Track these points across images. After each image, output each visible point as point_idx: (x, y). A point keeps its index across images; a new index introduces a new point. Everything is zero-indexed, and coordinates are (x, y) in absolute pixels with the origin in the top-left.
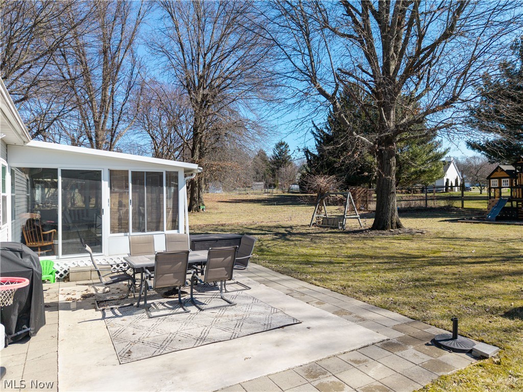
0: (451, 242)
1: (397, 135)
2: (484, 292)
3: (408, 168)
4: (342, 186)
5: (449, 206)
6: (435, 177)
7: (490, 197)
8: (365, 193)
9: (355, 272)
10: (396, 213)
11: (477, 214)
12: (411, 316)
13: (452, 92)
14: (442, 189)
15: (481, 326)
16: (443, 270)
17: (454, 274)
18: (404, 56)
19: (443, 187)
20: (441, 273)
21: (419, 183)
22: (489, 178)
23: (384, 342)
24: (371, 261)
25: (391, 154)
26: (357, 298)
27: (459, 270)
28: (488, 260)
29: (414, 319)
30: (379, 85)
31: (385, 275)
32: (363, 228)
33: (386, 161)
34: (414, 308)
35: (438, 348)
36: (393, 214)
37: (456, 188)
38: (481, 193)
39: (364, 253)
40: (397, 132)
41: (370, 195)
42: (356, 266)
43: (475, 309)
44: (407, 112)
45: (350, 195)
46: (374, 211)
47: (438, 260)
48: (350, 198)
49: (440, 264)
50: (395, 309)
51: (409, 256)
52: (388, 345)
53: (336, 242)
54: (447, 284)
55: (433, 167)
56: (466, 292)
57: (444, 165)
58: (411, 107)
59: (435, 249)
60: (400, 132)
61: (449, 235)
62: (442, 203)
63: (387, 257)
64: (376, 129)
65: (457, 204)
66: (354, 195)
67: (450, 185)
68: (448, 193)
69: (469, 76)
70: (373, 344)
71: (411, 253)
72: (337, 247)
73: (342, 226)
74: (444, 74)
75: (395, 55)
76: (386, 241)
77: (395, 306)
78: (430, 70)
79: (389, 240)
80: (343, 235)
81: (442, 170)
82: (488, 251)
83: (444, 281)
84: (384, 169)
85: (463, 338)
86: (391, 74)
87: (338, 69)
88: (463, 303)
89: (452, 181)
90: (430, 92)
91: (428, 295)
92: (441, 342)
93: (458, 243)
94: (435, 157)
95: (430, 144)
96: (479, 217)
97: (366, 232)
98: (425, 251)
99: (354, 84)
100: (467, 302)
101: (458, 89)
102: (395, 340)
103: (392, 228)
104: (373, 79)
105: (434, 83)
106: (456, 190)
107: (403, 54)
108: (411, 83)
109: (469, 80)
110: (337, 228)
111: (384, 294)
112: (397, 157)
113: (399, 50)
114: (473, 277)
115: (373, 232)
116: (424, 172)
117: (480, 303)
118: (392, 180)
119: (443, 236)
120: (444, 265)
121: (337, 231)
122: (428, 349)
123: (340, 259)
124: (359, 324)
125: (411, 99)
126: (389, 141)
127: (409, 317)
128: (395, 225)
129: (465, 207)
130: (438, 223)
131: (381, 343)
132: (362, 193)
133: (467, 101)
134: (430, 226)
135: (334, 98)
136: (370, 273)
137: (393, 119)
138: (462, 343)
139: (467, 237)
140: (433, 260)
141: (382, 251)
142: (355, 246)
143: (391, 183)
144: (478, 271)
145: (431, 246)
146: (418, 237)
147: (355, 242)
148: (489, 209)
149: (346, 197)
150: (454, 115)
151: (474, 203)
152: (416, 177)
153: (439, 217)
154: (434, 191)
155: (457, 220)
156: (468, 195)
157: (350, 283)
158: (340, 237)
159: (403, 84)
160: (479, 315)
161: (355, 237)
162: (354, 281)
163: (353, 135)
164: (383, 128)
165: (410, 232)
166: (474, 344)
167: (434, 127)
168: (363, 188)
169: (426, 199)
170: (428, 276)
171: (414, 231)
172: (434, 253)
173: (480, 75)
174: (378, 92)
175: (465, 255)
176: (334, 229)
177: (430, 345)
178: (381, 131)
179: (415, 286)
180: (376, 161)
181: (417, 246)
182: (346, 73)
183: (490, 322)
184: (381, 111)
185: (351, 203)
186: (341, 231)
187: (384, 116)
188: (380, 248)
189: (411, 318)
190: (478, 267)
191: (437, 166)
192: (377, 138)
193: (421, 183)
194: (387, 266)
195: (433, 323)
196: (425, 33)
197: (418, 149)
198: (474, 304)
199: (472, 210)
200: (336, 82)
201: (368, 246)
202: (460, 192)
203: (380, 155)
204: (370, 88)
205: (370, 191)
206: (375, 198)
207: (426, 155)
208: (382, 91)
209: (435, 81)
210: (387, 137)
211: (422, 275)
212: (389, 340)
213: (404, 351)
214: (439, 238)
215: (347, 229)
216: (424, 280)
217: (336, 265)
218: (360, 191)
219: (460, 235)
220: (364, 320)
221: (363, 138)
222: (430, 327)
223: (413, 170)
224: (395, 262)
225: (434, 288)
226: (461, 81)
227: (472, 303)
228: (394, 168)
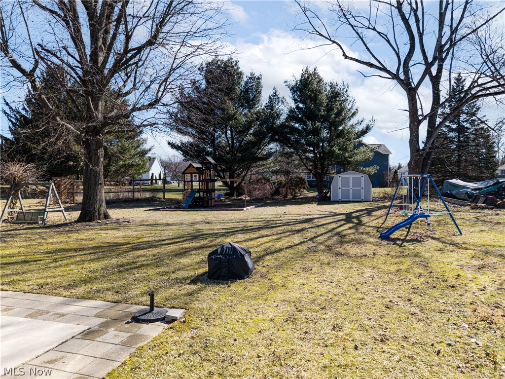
0: (153, 228)
1: (105, 126)
2: (177, 267)
3: (117, 161)
4: (43, 176)
5: (153, 197)
6: (141, 171)
7: (185, 189)
8: (72, 184)
9: (56, 267)
10: (104, 204)
11: (175, 203)
12: (114, 300)
13: (155, 95)
14: (148, 181)
15: (173, 295)
16: (145, 253)
17: (154, 255)
18: (113, 51)
19: (149, 180)
20: (143, 256)
21: (127, 176)
22: (184, 173)
23: (85, 332)
24: (75, 254)
25: (99, 145)
26: (56, 295)
27: (159, 251)
28: (182, 239)
29: (116, 303)
30: (86, 73)
31: (90, 266)
32: (68, 221)
33: (93, 152)
34: (117, 292)
35: (137, 324)
36: (100, 206)
37: (160, 181)
38: (179, 186)
39: (67, 247)
40: (105, 124)
41: (78, 187)
42: (56, 262)
43: (169, 282)
44: (115, 106)
45: (52, 186)
46: (81, 203)
47: (141, 245)
48: (53, 189)
49: (143, 249)
50: (98, 297)
51: (115, 244)
52: (88, 334)
53: (33, 238)
54: (148, 265)
55: (140, 162)
56: (163, 269)
57: (149, 160)
58: (119, 102)
59: (140, 236)
60: (108, 124)
61: (151, 222)
62: (148, 195)
63: (93, 248)
64: (83, 118)
65: (160, 195)
66: (58, 186)
67: (154, 178)
68: (153, 186)
69: (169, 84)
70: (72, 338)
71: (117, 242)
72: (35, 243)
73: (43, 220)
74: (149, 77)
75: (103, 47)
76: (93, 232)
77: (98, 294)
78: (136, 70)
79: (97, 231)
80: (43, 231)
81: (148, 165)
82: (181, 233)
83: (145, 263)
84: (91, 159)
85: (158, 308)
86: (99, 65)
87: (39, 45)
88: (159, 278)
89: (156, 175)
90: (136, 91)
91: (131, 277)
92: (140, 317)
93: (159, 228)
94: (142, 153)
95: (137, 140)
96: (176, 205)
97: (71, 225)
98: (130, 238)
99: (58, 66)
100: (164, 277)
101: (160, 94)
102: (97, 327)
103: (99, 219)
104: (80, 65)
105: (140, 84)
106: (160, 184)
107: (111, 48)
108: (120, 79)
109: (169, 87)
110: (37, 223)
111: (88, 284)
112: (106, 149)
113: (108, 43)
114: (169, 256)
115: (80, 224)
116: (132, 165)
117: (173, 276)
118: (100, 172)
119: (147, 223)
120: (146, 249)
121: (36, 226)
122: (128, 326)
123: (38, 256)
124: (57, 321)
125: (119, 94)
126: (96, 131)
127: (112, 302)
128: (102, 216)
129: (166, 197)
130: (143, 213)
131: (82, 334)
132: (68, 184)
133: (167, 105)
134: (136, 215)
135: (33, 76)
136: (73, 267)
137: (101, 111)
138: (158, 313)
139: (167, 223)
140: (137, 245)
141: (88, 242)
142: (57, 240)
143: (99, 174)
144: (173, 250)
145: (136, 233)
146: (125, 226)
147: (58, 236)
148: (184, 199)
149: (48, 188)
150: (157, 116)
151: (173, 194)
152: (125, 170)
153: (144, 207)
154: (141, 184)
155: (159, 209)
156: (169, 188)
157: (49, 280)
158: (39, 233)
159: (111, 77)
160: (172, 286)
161: (58, 231)
162: (54, 277)
163: (56, 120)
164: (91, 118)
165: (117, 222)
166: (167, 312)
167: (140, 124)
168: (69, 179)
169: (133, 191)
170: (132, 261)
171: (121, 221)
172: (138, 239)
173: (177, 85)
174: (86, 80)
175: (164, 238)
176: (32, 224)
177: (130, 322)
178: (88, 121)
179: (119, 272)
180: (82, 150)
181: (123, 234)
182: (48, 51)
183: (180, 290)
184: (88, 100)
185: (54, 196)
186: (41, 226)
187: (92, 106)
188: (86, 240)
189: (114, 302)
190: (173, 247)
191: (144, 161)
192: (84, 126)
193: (129, 176)
194: (93, 257)
195: (133, 302)
196: (132, 35)
197: (127, 144)
198: (169, 278)
199: (171, 200)
200: (35, 58)
201: (73, 239)
202: (162, 185)
203: (87, 145)
204: (77, 74)
205: (77, 182)
206: (82, 190)
207: (134, 150)
208: (89, 79)
209: (141, 82)
210: (95, 127)
211: (126, 261)
212: (91, 328)
213: (105, 335)
214: (143, 225)
215: (48, 223)
216: (128, 264)
217: (32, 263)
218: (65, 183)
219: (160, 222)
220: (63, 315)
221: (68, 125)
222: (131, 307)
223: (121, 163)
224: (100, 252)
225: (136, 270)
226: (163, 87)
227: (167, 278)
228: (102, 159)
